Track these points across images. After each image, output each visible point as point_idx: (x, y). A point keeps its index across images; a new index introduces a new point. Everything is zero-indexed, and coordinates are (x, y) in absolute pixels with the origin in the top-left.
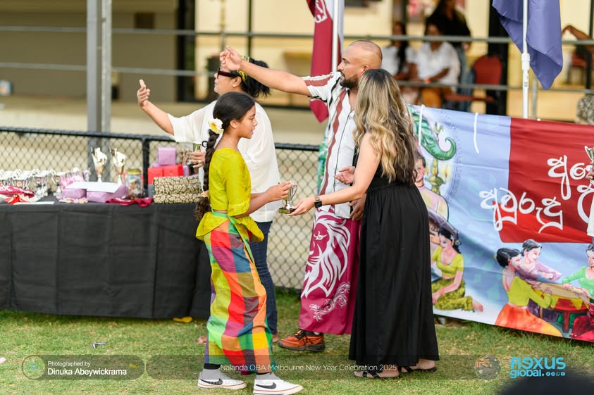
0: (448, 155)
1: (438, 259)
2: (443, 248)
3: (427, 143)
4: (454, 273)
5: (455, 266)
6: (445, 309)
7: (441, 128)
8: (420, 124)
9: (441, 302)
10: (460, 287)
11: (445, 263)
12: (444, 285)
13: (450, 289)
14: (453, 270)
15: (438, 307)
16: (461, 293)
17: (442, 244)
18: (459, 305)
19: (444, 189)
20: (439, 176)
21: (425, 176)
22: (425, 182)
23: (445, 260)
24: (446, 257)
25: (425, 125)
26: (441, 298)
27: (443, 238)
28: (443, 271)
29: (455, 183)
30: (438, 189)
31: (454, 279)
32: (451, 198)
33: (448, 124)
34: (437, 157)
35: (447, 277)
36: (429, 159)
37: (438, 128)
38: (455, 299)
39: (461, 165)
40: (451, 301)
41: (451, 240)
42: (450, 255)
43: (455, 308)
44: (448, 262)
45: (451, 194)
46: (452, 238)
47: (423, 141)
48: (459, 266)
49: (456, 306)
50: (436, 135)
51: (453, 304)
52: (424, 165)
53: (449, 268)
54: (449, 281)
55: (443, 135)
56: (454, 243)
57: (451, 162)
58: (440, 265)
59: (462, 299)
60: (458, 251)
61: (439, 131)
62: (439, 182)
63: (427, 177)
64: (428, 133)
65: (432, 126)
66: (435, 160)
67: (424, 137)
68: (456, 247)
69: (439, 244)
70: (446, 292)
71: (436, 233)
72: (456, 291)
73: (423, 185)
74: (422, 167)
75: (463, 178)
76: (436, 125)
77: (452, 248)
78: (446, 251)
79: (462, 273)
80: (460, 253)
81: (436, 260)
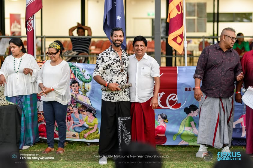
0: (89, 80)
1: (87, 121)
2: (88, 116)
3: (79, 77)
4: (94, 125)
5: (94, 123)
6: (90, 139)
7: (85, 71)
8: (76, 70)
9: (89, 137)
10: (96, 130)
11: (90, 122)
12: (89, 130)
13: (92, 131)
14: (93, 124)
15: (88, 139)
16: (97, 133)
17: (88, 115)
18: (96, 137)
19: (88, 94)
20: (85, 89)
21: (79, 90)
22: (79, 92)
23: (90, 121)
24: (90, 120)
25: (78, 70)
26: (89, 135)
27: (88, 113)
28: (89, 125)
29: (93, 91)
30: (85, 94)
31: (94, 128)
32: (91, 97)
33: (88, 69)
34: (84, 82)
35: (91, 127)
36: (81, 83)
37: (84, 71)
38: (94, 135)
39: (95, 84)
40: (93, 136)
41: (92, 113)
42: (92, 119)
43: (95, 139)
44: (91, 121)
45: (91, 95)
46: (93, 112)
47: (77, 76)
48: (96, 123)
49: (95, 138)
50: (83, 74)
51: (94, 137)
52: (79, 85)
53: (91, 124)
54: (92, 128)
55: (86, 73)
56: (93, 114)
57: (90, 83)
58: (88, 123)
59: (98, 135)
60: (95, 117)
61: (84, 72)
62: (85, 91)
63: (80, 90)
64: (80, 73)
65: (81, 70)
66: (83, 83)
67: (78, 74)
68: (94, 116)
69: (87, 115)
70: (91, 133)
71: (85, 111)
72: (95, 132)
73: (79, 93)
74: (78, 86)
75: (96, 89)
76: (83, 70)
77: (92, 116)
78: (90, 117)
79: (97, 125)
80: (96, 117)
81: (86, 121)
